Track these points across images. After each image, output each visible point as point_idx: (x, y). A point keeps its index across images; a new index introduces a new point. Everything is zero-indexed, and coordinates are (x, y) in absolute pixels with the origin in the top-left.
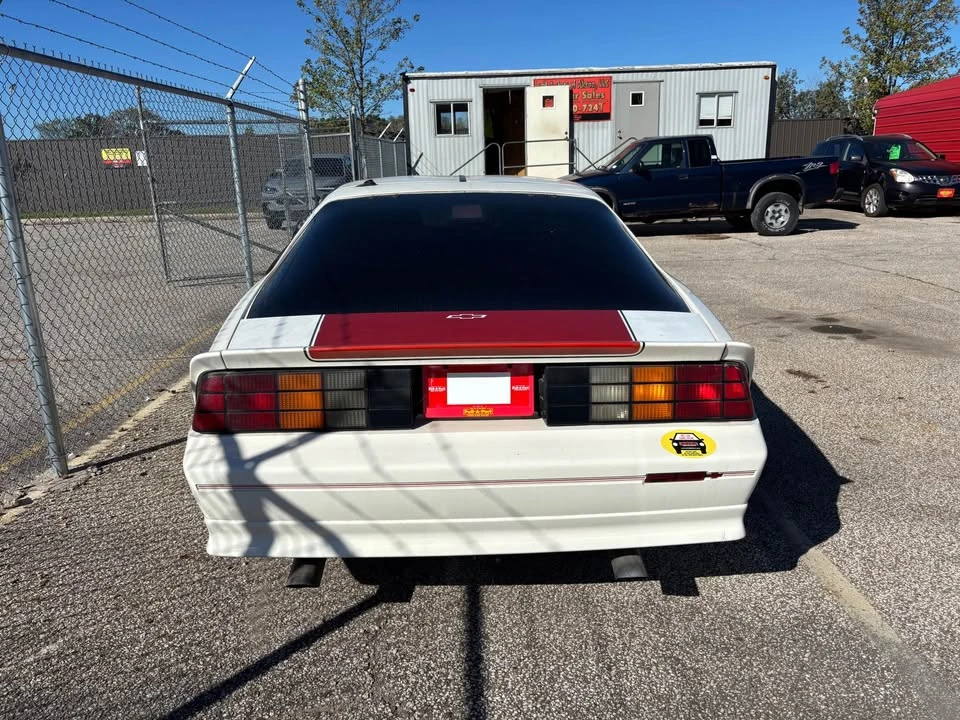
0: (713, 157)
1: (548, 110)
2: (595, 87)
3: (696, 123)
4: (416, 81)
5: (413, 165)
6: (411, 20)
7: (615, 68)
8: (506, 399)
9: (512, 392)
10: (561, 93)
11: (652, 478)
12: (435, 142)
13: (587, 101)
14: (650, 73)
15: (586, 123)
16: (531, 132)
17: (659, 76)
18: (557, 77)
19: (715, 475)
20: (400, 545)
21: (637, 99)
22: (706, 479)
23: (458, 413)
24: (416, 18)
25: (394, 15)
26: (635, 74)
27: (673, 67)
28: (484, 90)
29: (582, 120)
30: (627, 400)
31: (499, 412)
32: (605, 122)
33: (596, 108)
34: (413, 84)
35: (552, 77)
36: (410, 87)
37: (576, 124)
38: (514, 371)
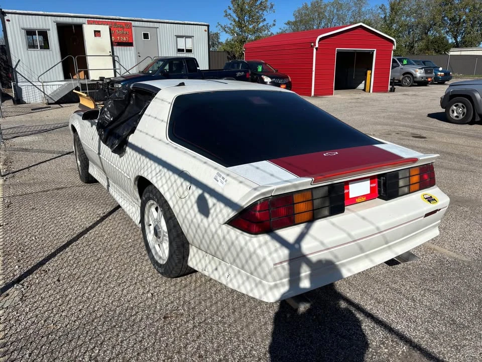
0: (198, 68)
1: (97, 38)
2: (123, 28)
3: (176, 50)
4: (10, 15)
5: (14, 67)
7: (133, 18)
8: (368, 192)
9: (371, 187)
10: (105, 30)
12: (28, 53)
13: (119, 35)
14: (151, 23)
15: (120, 47)
16: (89, 50)
17: (156, 25)
18: (101, 20)
19: (440, 209)
21: (146, 36)
23: (354, 201)
26: (144, 23)
27: (162, 21)
28: (57, 24)
29: (117, 45)
31: (368, 197)
32: (131, 47)
33: (125, 39)
34: (7, 17)
35: (98, 20)
36: (6, 18)
37: (115, 47)
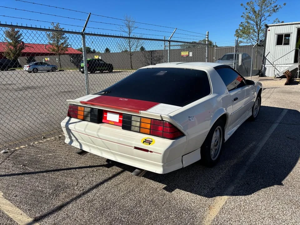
4: (273, 27)
6: (282, 5)
8: (118, 121)
9: (119, 119)
11: (136, 148)
19: (151, 152)
20: (90, 150)
22: (149, 152)
23: (108, 122)
24: (285, 4)
25: (275, 4)
30: (139, 126)
31: (115, 124)
36: (268, 29)
38: (121, 114)
